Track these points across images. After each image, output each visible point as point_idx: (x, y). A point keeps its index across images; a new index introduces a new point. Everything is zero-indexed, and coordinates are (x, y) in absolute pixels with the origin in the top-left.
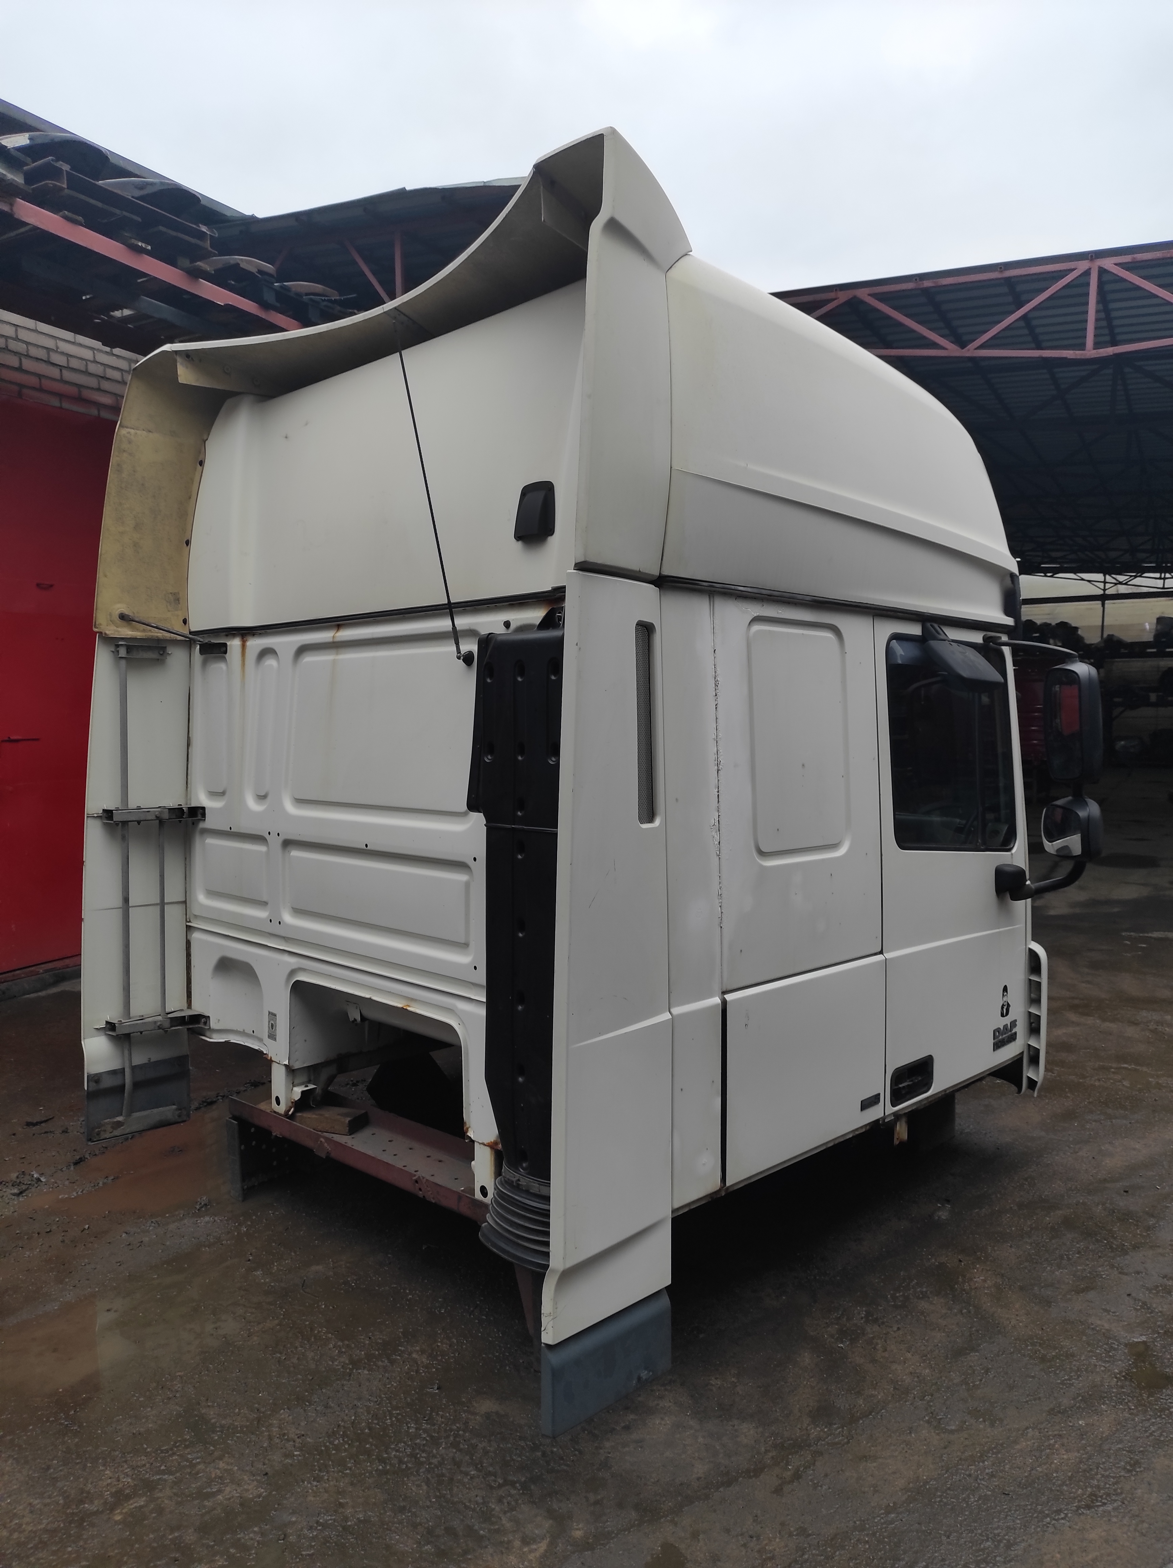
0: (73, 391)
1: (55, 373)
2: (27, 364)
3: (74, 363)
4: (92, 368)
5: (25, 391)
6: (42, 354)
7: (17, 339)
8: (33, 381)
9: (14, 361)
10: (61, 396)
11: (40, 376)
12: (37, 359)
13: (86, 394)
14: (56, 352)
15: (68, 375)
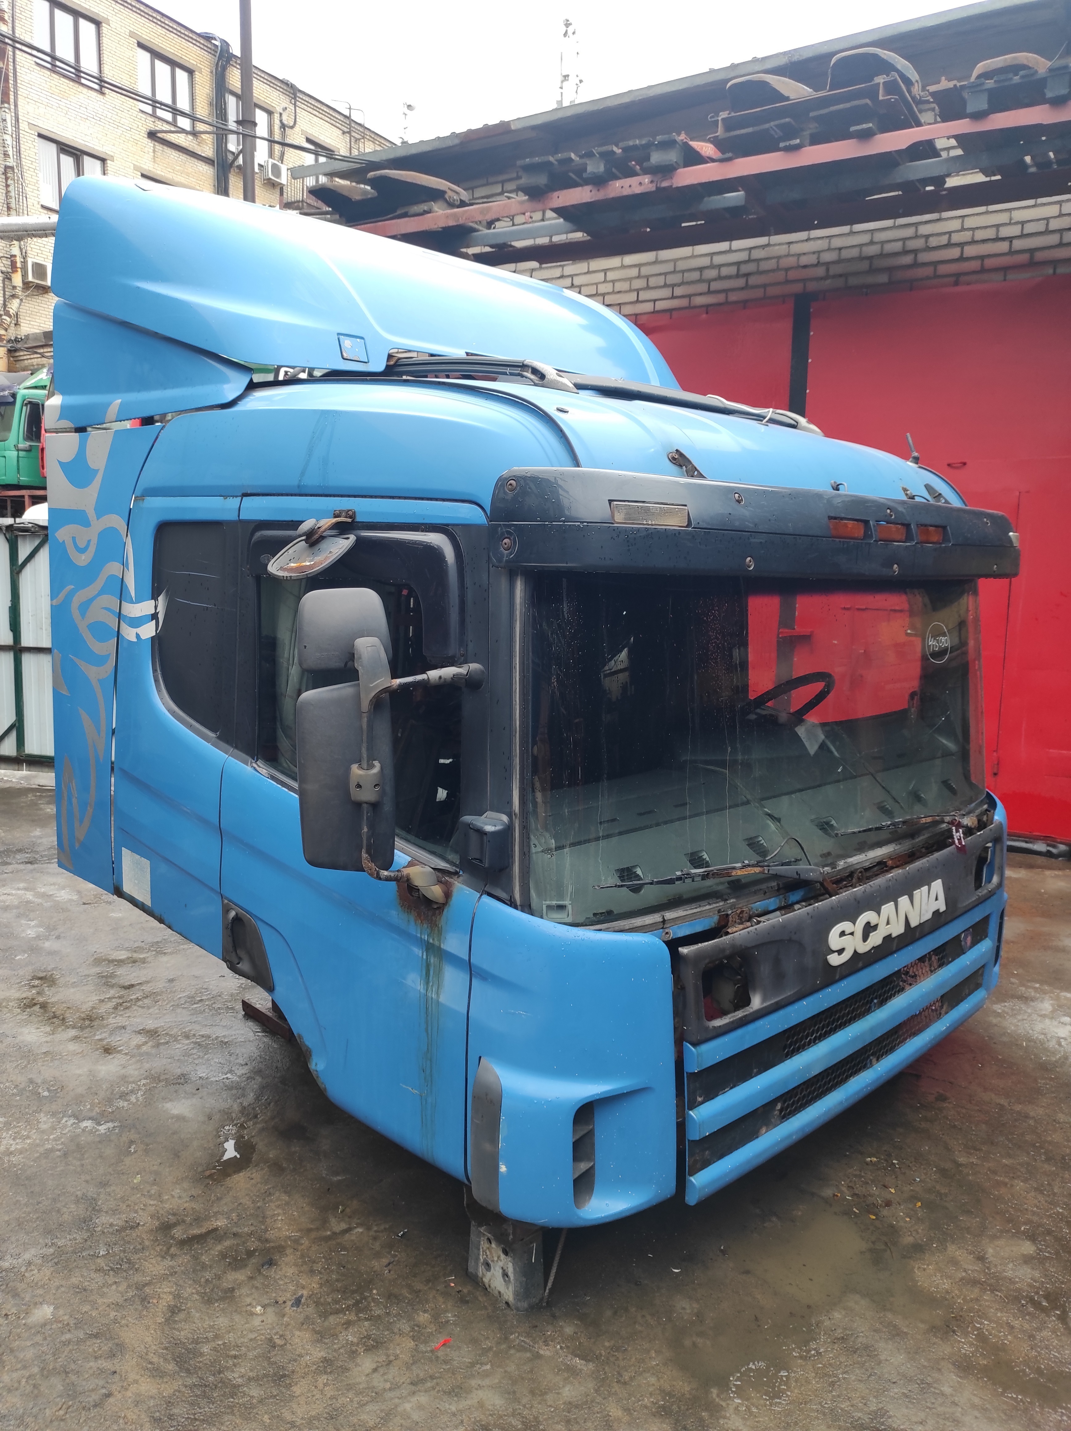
0: (1025, 258)
1: (1004, 247)
2: (970, 251)
3: (1029, 229)
4: (1054, 225)
5: (963, 279)
6: (991, 234)
7: (963, 229)
8: (975, 265)
9: (955, 253)
10: (1005, 269)
11: (982, 258)
12: (984, 241)
13: (1039, 256)
14: (1010, 224)
15: (1018, 244)
